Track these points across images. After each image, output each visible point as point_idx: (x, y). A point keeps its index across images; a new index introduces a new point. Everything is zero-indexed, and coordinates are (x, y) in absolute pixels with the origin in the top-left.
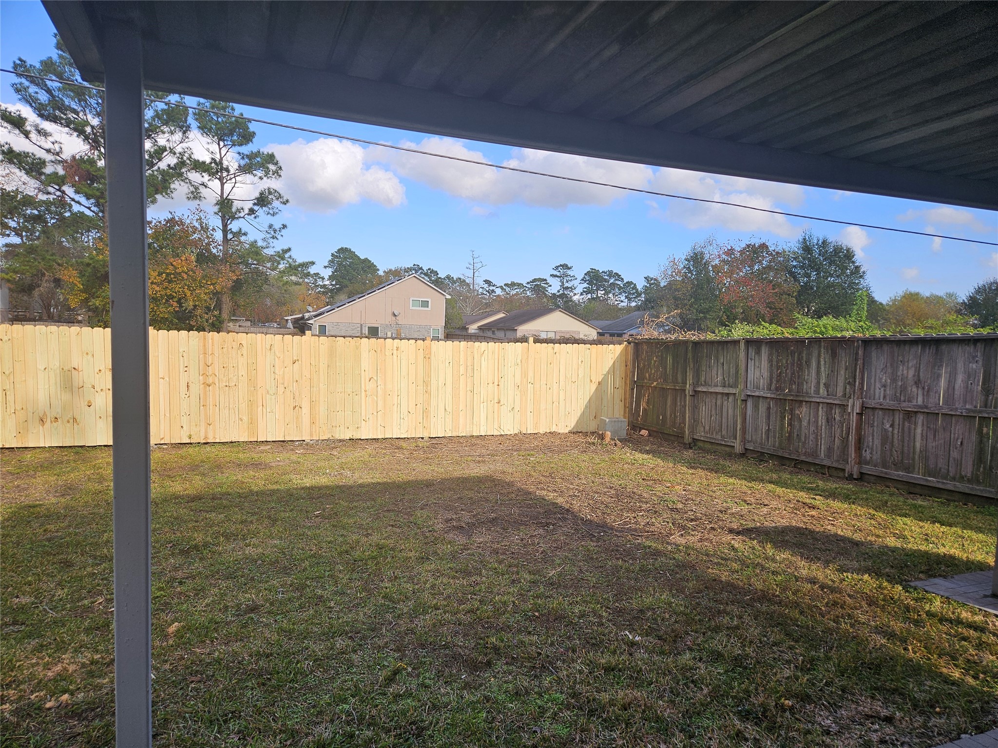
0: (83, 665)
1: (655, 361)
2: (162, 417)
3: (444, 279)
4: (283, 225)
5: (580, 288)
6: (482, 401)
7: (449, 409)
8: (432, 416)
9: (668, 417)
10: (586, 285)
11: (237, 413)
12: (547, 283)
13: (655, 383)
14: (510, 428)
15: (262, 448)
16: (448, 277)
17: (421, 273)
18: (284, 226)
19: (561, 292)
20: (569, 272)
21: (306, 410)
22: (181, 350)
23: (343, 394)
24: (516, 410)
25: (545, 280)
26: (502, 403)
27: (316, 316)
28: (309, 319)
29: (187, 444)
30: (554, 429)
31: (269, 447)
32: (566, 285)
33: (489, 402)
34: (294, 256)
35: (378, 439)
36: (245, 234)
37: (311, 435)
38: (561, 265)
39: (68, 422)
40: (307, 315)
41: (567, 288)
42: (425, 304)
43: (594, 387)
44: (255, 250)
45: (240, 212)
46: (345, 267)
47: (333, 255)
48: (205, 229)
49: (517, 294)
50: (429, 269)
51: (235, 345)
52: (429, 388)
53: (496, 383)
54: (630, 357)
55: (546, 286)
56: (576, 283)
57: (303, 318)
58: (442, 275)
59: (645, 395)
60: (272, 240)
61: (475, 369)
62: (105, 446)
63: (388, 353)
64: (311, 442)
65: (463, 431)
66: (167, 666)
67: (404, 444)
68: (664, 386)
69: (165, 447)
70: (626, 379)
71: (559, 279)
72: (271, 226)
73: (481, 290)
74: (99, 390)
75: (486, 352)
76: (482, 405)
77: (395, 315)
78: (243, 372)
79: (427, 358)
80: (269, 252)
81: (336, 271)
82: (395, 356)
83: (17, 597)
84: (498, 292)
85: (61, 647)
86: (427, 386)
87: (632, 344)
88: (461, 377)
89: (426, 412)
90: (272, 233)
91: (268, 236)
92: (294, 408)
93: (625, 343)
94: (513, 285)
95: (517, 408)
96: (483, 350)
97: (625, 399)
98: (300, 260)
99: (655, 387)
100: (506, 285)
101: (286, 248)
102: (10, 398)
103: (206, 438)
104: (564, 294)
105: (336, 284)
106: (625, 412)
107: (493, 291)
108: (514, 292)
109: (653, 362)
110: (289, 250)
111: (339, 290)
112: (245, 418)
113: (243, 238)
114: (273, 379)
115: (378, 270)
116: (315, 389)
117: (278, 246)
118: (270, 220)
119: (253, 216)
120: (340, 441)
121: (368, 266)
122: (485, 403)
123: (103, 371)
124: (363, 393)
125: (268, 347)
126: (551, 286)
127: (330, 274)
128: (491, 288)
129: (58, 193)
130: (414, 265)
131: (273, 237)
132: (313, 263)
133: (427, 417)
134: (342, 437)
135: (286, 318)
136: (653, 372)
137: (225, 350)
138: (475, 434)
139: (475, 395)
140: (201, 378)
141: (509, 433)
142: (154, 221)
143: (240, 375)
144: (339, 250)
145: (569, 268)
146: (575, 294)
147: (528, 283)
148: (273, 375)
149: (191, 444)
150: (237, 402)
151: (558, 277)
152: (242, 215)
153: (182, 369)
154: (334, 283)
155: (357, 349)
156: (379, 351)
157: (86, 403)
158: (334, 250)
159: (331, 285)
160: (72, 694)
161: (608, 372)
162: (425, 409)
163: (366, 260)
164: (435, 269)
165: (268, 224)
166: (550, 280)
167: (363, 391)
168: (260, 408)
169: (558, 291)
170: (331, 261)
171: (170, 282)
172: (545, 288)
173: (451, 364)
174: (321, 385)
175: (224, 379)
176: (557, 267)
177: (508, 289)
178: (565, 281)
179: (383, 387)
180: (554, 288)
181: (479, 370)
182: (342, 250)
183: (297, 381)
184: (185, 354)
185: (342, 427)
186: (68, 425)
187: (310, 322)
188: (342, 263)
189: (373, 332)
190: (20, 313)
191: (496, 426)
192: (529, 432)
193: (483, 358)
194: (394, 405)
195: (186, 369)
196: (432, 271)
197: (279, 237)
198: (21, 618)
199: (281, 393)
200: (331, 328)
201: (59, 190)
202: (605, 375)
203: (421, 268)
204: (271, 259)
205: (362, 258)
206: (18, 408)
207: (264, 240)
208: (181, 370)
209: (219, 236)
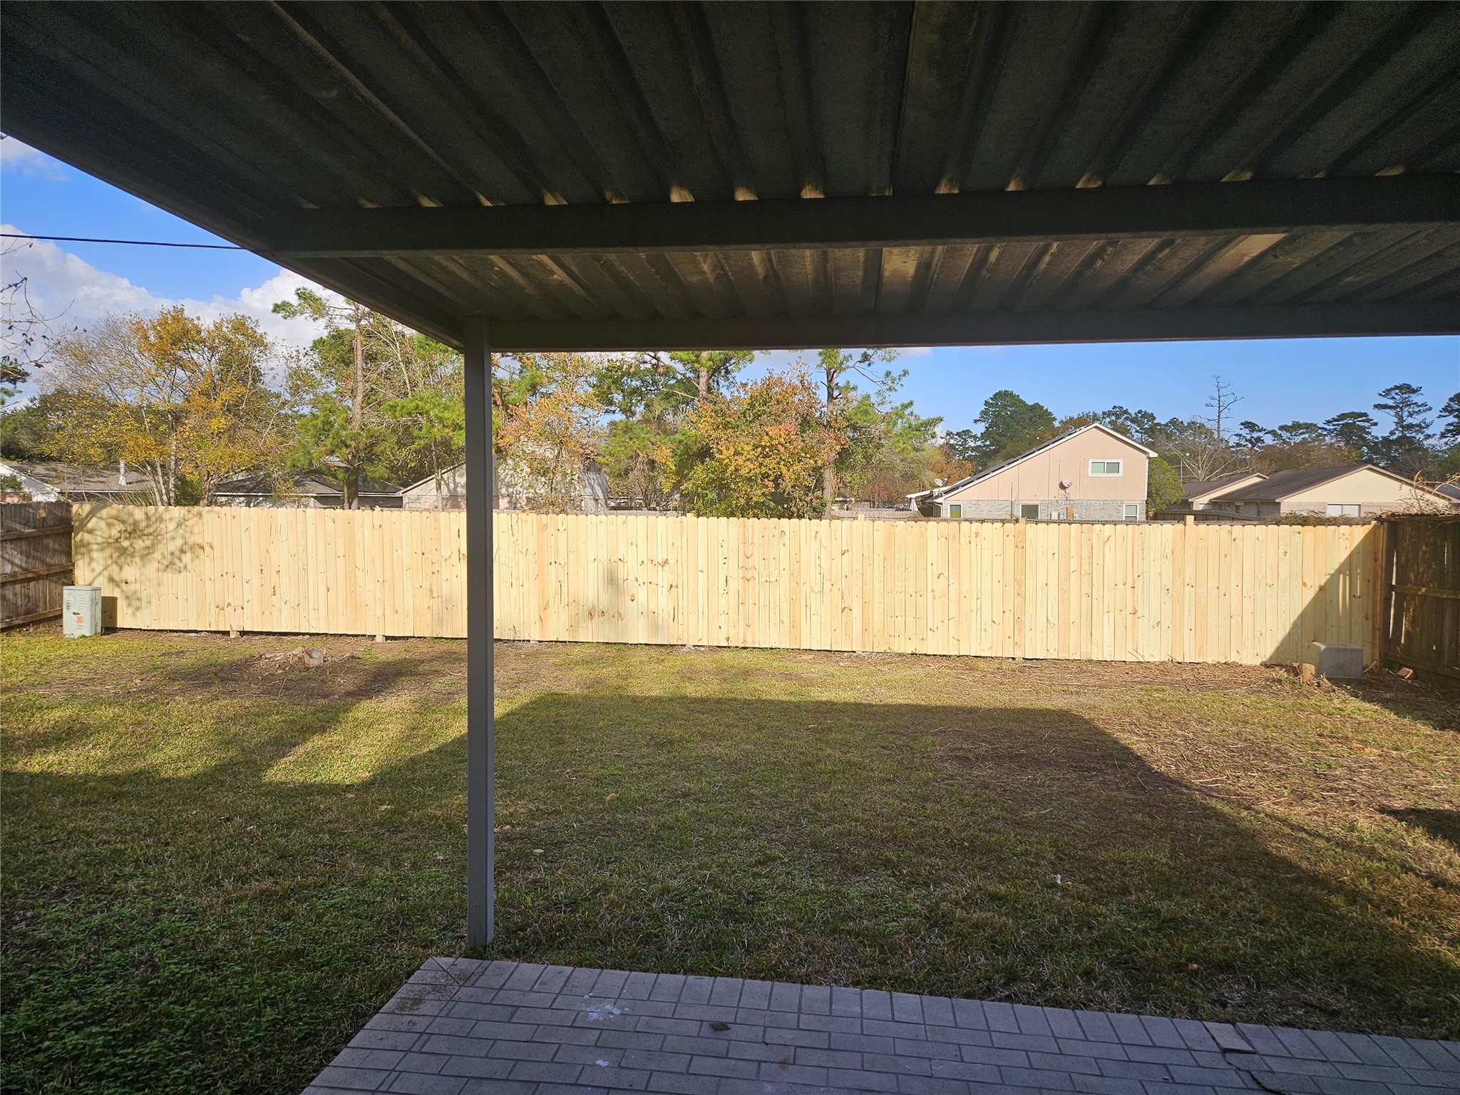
0: (531, 810)
1: (1425, 553)
2: (700, 615)
3: (1166, 425)
4: (904, 371)
5: (1439, 426)
6: (1106, 610)
7: (1053, 620)
8: (1028, 629)
9: (1446, 648)
10: (1451, 419)
11: (778, 613)
12: (1368, 421)
13: (1424, 590)
14: (1154, 652)
15: (804, 657)
16: (1174, 422)
17: (1126, 419)
18: (906, 373)
19: (1398, 434)
20: (1415, 398)
21: (857, 613)
22: (720, 540)
23: (903, 594)
24: (1164, 625)
25: (1365, 415)
26: (1139, 614)
27: (946, 493)
28: (937, 497)
29: (725, 647)
30: (1233, 658)
31: (811, 656)
32: (1409, 420)
33: (1118, 612)
34: (916, 412)
35: (950, 656)
36: (854, 388)
37: (864, 645)
38: (1396, 387)
39: (614, 617)
40: (936, 491)
41: (1410, 426)
42: (1114, 467)
43: (1309, 595)
44: (865, 407)
45: (848, 361)
46: (1004, 419)
47: (986, 403)
48: (806, 388)
49: (1304, 441)
50: (1140, 412)
51: (777, 533)
52: (1023, 589)
53: (1129, 584)
54: (1382, 545)
55: (1367, 424)
56: (1428, 416)
57: (931, 496)
58: (1162, 419)
59: (1408, 609)
60: (889, 393)
61: (1095, 563)
62: (646, 645)
63: (964, 541)
64: (863, 654)
65: (1076, 650)
66: (590, 822)
67: (982, 665)
68: (1438, 595)
69: (702, 649)
70: (1375, 583)
71: (1392, 412)
72: (888, 374)
73: (1236, 439)
74: (641, 583)
75: (1113, 538)
76: (1106, 617)
77: (1062, 487)
78: (784, 564)
79: (1020, 547)
80: (886, 409)
81: (991, 426)
82: (973, 545)
83: (511, 760)
84: (1269, 440)
85: (521, 797)
86: (1019, 586)
87: (1385, 524)
88: (1073, 575)
89: (1018, 622)
90: (890, 382)
91: (885, 387)
92: (843, 611)
93: (1374, 522)
94: (1296, 427)
95: (1166, 622)
96: (1107, 535)
97: (1374, 615)
98: (924, 417)
99: (1424, 596)
100: (1282, 428)
101: (906, 402)
102: (564, 590)
103: (744, 641)
104: (1404, 437)
105: (992, 444)
106: (1374, 638)
107: (1259, 440)
108: (1298, 439)
109: (1420, 553)
110: (911, 403)
111: (995, 452)
112: (786, 620)
113: (851, 395)
114: (818, 573)
115: (1055, 419)
116: (868, 587)
117: (897, 399)
118: (887, 366)
119: (867, 362)
120: (900, 655)
121: (1039, 415)
122: (1112, 614)
123: (645, 563)
124: (930, 594)
125: (813, 535)
126: (1376, 424)
127: (983, 430)
128: (1256, 435)
129: (654, 361)
130: (1115, 407)
131: (890, 389)
132: (941, 420)
133: (1020, 630)
134: (902, 650)
135: (909, 496)
136: (1421, 570)
137: (765, 538)
138: (1094, 658)
139: (1094, 601)
140: (740, 571)
141: (1152, 660)
142: (750, 383)
143: (781, 569)
144: (995, 395)
145: (1414, 391)
146: (1428, 437)
147: (1328, 422)
148: (818, 568)
149: (729, 647)
150: (778, 601)
151: (1390, 407)
152: (851, 363)
153: (721, 561)
154: (988, 443)
155: (922, 536)
156: (951, 539)
157: (630, 597)
158: (988, 395)
159: (985, 446)
160: (513, 826)
161: (1339, 571)
162: (1016, 618)
163: (1037, 407)
164: (1150, 411)
165: (884, 372)
166: (1375, 415)
167: (929, 591)
168: (803, 609)
169: (1392, 433)
170: (985, 413)
171: (765, 457)
172: (1363, 428)
173: (1056, 555)
174: (875, 582)
175: (765, 573)
176: (1388, 391)
177: (1285, 435)
178: (1406, 414)
179: (957, 586)
180: (1384, 426)
181: (1101, 564)
182: (998, 396)
183: (846, 577)
184: (724, 544)
185: (902, 638)
186: (613, 620)
187: (938, 500)
188: (999, 414)
189: (1031, 513)
190: (622, 501)
191: (1130, 648)
192: (1187, 660)
193: (1107, 548)
194: (971, 611)
195: (725, 561)
196: (1145, 415)
197: (898, 387)
198: (505, 773)
199: (828, 591)
200: (967, 509)
201: (654, 358)
202: (1332, 575)
203: (1126, 412)
204: (886, 418)
205: (1030, 403)
206: (571, 600)
207: (879, 393)
208: (720, 563)
209: (822, 395)
